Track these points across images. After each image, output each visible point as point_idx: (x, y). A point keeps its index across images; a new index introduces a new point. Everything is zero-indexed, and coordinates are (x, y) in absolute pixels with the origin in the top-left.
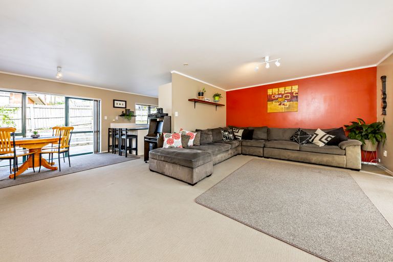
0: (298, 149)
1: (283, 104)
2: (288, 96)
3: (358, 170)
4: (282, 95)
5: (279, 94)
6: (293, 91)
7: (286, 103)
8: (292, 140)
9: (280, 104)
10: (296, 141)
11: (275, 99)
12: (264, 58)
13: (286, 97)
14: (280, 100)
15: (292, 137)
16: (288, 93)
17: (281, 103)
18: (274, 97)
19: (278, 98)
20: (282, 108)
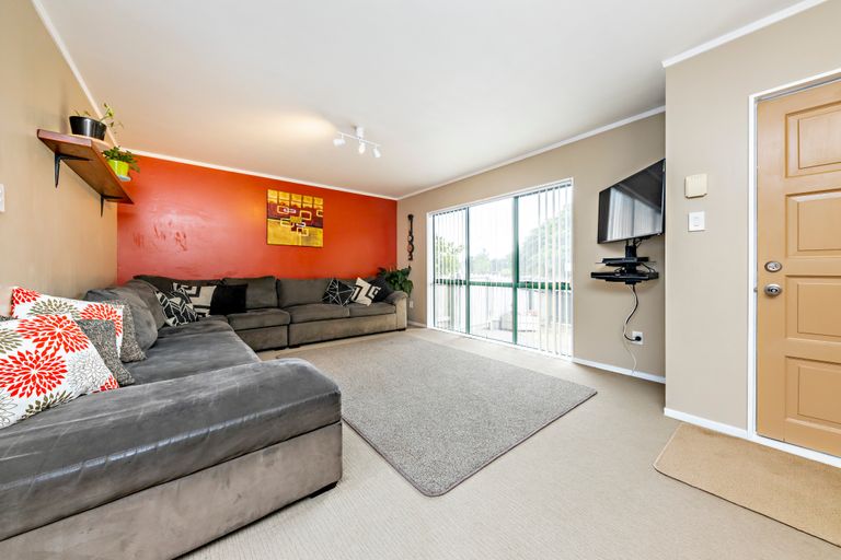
0: (348, 314)
1: (300, 230)
2: (308, 216)
3: (404, 329)
4: (298, 210)
5: (291, 207)
6: (315, 207)
7: (304, 227)
8: (326, 301)
9: (294, 229)
10: (334, 302)
11: (284, 216)
12: (355, 128)
13: (304, 215)
14: (293, 219)
15: (326, 295)
16: (307, 209)
17: (296, 227)
18: (281, 210)
19: (290, 214)
20: (298, 238)
